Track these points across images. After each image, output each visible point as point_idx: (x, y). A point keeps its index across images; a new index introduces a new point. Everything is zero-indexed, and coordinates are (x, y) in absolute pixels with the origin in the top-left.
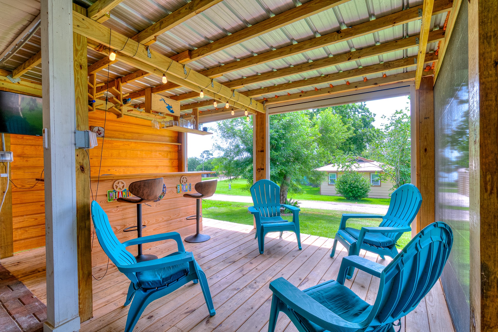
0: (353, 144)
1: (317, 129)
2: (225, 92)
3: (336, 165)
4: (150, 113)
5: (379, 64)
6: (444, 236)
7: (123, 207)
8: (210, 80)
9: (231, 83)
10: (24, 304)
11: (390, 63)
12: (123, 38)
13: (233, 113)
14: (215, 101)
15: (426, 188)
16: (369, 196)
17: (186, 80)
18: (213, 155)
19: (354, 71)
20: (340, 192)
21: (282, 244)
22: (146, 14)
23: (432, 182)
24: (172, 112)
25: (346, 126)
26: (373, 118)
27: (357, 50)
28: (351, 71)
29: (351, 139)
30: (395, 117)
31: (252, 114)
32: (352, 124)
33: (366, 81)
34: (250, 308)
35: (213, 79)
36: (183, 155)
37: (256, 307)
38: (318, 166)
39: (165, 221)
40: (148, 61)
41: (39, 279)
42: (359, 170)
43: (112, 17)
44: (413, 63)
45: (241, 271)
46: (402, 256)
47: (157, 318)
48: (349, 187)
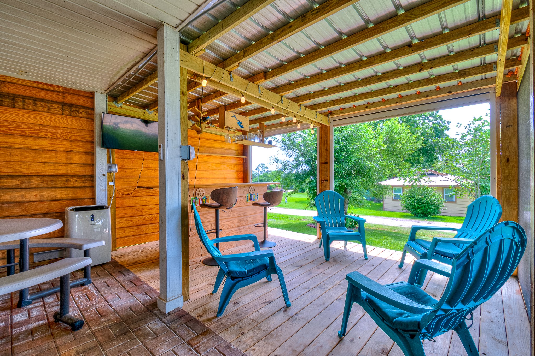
0: (422, 155)
1: (381, 141)
2: (293, 108)
3: (402, 179)
4: (223, 128)
5: (454, 72)
6: (516, 236)
7: (203, 212)
8: (280, 97)
9: (298, 98)
10: (136, 286)
11: (465, 71)
12: (212, 66)
13: (299, 126)
14: (283, 116)
15: (508, 200)
16: (442, 214)
17: (260, 98)
18: (268, 169)
19: (425, 80)
20: (407, 208)
21: (347, 253)
22: (233, 45)
23: (516, 194)
24: (242, 127)
25: (415, 136)
26: (447, 126)
27: (429, 60)
28: (422, 81)
29: (419, 150)
30: (473, 124)
31: (316, 127)
32: (421, 134)
33: (439, 90)
34: (322, 304)
35: (282, 96)
36: (248, 167)
37: (328, 304)
38: (382, 180)
39: (236, 227)
40: (231, 84)
41: (141, 269)
42: (429, 184)
43: (207, 51)
44: (493, 70)
45: (309, 274)
46: (473, 247)
47: (242, 305)
48: (417, 203)
